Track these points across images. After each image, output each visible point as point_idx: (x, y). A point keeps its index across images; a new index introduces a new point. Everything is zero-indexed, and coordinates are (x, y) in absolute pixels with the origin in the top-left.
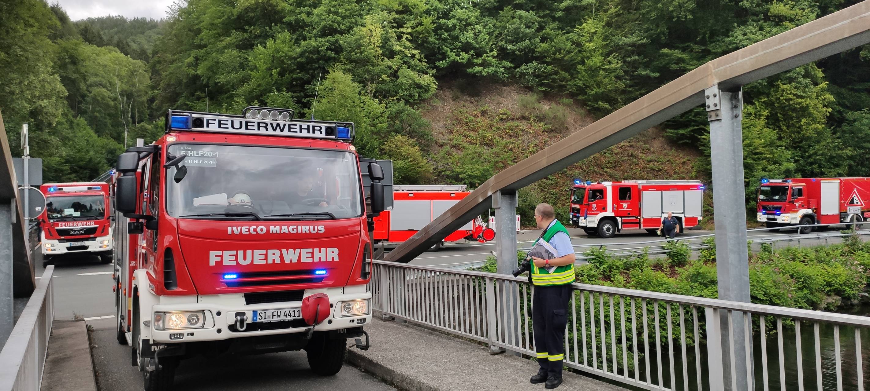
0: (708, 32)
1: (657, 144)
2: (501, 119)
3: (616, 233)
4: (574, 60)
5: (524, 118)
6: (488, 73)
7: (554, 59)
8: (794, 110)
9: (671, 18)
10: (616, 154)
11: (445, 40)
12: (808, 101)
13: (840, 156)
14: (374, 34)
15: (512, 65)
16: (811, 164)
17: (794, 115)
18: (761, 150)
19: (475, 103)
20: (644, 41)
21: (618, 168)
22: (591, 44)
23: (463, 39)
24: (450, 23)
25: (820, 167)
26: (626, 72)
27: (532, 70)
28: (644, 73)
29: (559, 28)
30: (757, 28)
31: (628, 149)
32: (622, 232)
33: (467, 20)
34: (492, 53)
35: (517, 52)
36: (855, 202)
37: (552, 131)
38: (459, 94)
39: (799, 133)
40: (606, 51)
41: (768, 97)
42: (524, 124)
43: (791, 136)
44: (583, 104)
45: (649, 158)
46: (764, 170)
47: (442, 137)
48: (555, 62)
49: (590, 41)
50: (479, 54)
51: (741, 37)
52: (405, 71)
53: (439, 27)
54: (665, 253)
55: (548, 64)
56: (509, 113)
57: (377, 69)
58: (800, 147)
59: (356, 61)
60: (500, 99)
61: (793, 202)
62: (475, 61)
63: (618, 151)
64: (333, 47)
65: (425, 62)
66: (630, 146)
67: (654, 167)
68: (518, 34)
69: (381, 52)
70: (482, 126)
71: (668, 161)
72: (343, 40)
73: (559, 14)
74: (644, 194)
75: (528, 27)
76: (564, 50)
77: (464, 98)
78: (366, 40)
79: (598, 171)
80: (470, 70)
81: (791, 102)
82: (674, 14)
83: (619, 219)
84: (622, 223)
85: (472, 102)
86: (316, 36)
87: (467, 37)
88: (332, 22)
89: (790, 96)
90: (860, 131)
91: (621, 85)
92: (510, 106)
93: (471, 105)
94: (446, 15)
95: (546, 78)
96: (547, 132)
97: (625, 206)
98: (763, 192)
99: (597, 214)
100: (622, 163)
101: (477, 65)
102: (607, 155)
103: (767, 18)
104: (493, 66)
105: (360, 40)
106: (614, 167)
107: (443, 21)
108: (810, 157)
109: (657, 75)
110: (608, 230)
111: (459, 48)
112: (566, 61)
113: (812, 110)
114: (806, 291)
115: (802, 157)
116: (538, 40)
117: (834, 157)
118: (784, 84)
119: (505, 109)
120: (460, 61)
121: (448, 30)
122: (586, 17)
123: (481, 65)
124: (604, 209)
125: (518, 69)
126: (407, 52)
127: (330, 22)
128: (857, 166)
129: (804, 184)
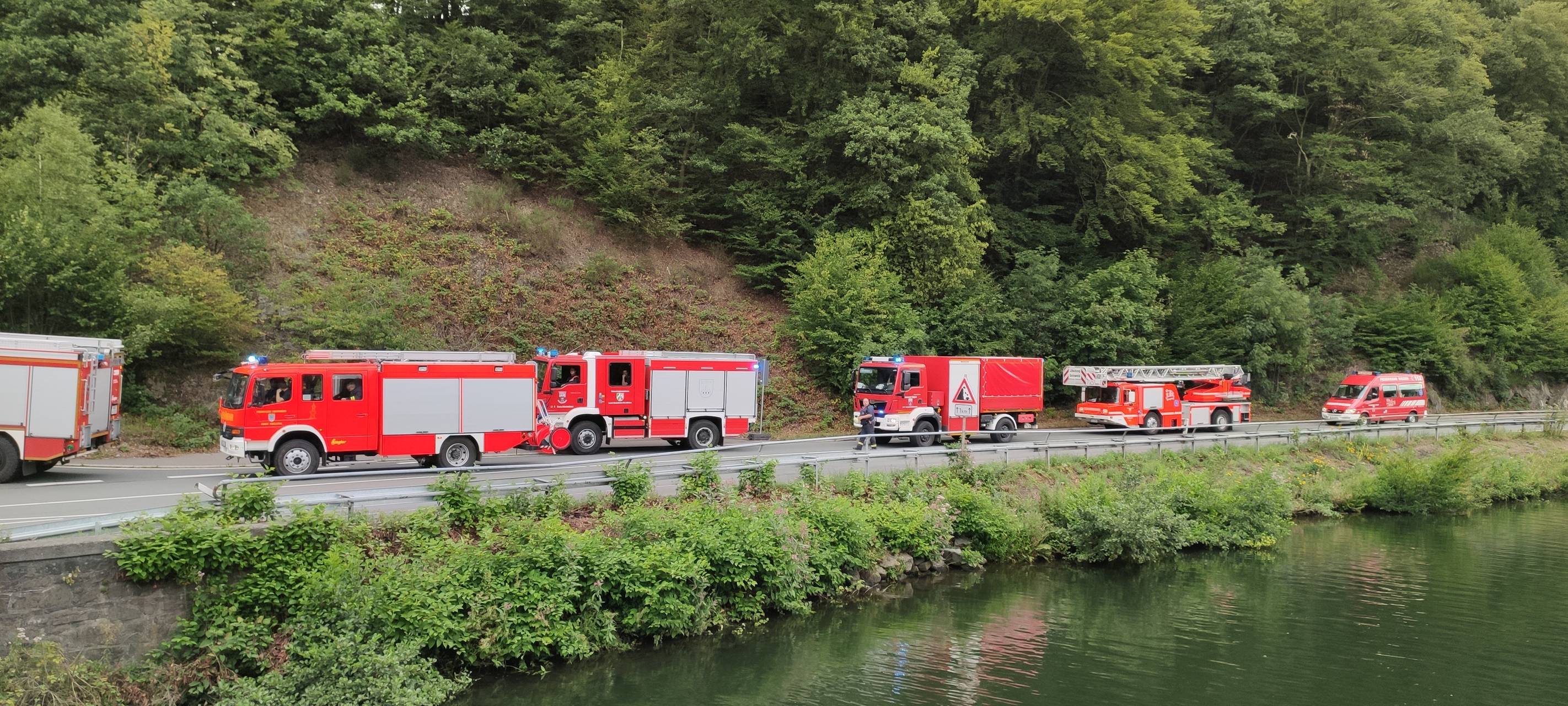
0: (805, 102)
1: (720, 290)
2: (434, 228)
3: (604, 445)
4: (579, 129)
5: (480, 228)
6: (407, 138)
7: (544, 124)
8: (931, 243)
9: (745, 72)
10: (648, 303)
11: (317, 66)
12: (952, 230)
13: (1000, 322)
14: (157, 38)
15: (462, 129)
16: (956, 333)
17: (931, 251)
18: (874, 306)
19: (385, 193)
20: (699, 106)
21: (648, 329)
22: (608, 105)
23: (354, 68)
24: (330, 36)
25: (968, 338)
26: (669, 159)
27: (501, 142)
28: (700, 163)
29: (556, 69)
30: (878, 103)
31: (671, 295)
32: (613, 444)
33: (367, 32)
34: (416, 102)
35: (471, 105)
36: (965, 396)
37: (533, 255)
38: (351, 174)
39: (939, 281)
40: (637, 118)
41: (894, 220)
42: (478, 240)
43: (926, 286)
44: (593, 210)
45: (703, 313)
46: (876, 340)
47: (298, 254)
48: (543, 129)
49: (609, 96)
50: (390, 100)
51: (852, 115)
52: (219, 118)
53: (306, 42)
54: (607, 483)
55: (530, 131)
56: (449, 215)
57: (157, 110)
58: (940, 305)
59: (110, 90)
60: (436, 189)
61: (902, 395)
62: (383, 113)
63: (652, 297)
64: (63, 58)
65: (272, 105)
66: (675, 290)
67: (710, 330)
68: (474, 72)
69: (169, 76)
70: (390, 238)
71: (736, 319)
72: (82, 44)
73: (555, 43)
74: (656, 376)
75: (496, 60)
76: (559, 110)
77: (362, 183)
78: (137, 47)
79: (611, 332)
80: (370, 130)
81: (926, 230)
82: (749, 65)
83: (608, 420)
84: (614, 428)
85: (378, 191)
86: (27, 32)
87: (362, 66)
88: (67, 7)
89: (925, 219)
90: (1034, 282)
91: (661, 182)
92: (455, 203)
93: (374, 197)
94: (322, 19)
95: (529, 156)
96: (522, 256)
97: (620, 396)
98: (862, 378)
99: (568, 410)
100: (657, 321)
101: (386, 120)
102: (630, 304)
103: (896, 88)
104: (418, 125)
105: (121, 46)
106: (644, 326)
107: (313, 31)
108: (953, 321)
109: (722, 168)
110: (588, 439)
111: (347, 85)
112: (566, 130)
113: (957, 245)
114: (842, 548)
115: (943, 321)
116: (512, 87)
117: (991, 324)
118: (917, 199)
119: (443, 209)
120: (345, 111)
121: (322, 48)
122: (604, 54)
123: (392, 122)
124: (582, 402)
125: (473, 138)
126: (227, 81)
127: (61, 7)
128: (1027, 339)
129: (923, 366)
